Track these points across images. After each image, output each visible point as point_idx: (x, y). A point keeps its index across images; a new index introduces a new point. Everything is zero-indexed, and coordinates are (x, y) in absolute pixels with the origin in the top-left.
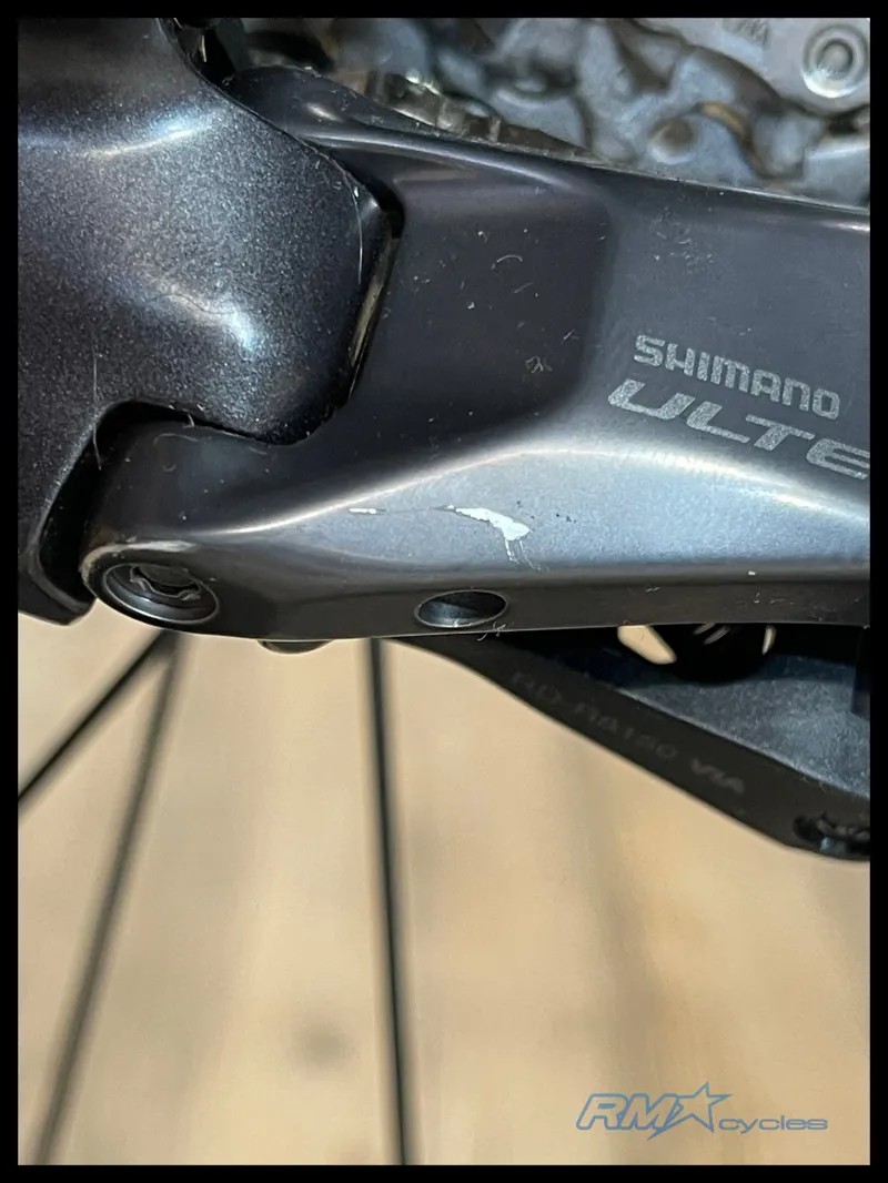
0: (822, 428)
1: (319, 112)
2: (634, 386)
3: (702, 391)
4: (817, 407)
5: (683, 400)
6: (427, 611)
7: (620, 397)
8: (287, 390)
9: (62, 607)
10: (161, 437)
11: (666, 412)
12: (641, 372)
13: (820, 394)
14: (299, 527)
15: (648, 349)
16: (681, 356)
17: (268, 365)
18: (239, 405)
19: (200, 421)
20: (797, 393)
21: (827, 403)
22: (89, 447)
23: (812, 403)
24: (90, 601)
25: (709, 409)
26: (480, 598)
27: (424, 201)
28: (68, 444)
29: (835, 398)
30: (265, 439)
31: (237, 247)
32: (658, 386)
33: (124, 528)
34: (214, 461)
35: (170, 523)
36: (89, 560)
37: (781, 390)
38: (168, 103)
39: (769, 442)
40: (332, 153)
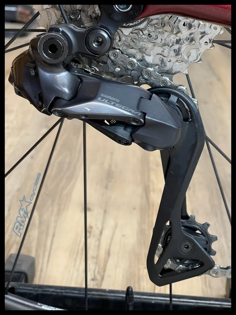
0: (117, 103)
1: (76, 71)
2: (101, 98)
3: (106, 99)
4: (117, 101)
5: (105, 100)
6: (81, 116)
7: (99, 99)
8: (70, 96)
9: (50, 114)
10: (59, 100)
11: (103, 101)
12: (101, 97)
13: (118, 100)
14: (70, 108)
15: (102, 95)
16: (105, 96)
17: (69, 94)
18: (66, 98)
19: (62, 99)
20: (115, 99)
21: (118, 101)
22: (53, 100)
23: (117, 100)
24: (52, 114)
25: (107, 100)
26: (86, 115)
27: (85, 80)
28: (51, 100)
29: (119, 100)
30: (68, 100)
31: (67, 84)
32: (103, 98)
33: (56, 107)
34: (64, 102)
35: (60, 108)
36: (52, 110)
37: (114, 99)
38: (62, 72)
39: (112, 104)
40: (76, 75)
